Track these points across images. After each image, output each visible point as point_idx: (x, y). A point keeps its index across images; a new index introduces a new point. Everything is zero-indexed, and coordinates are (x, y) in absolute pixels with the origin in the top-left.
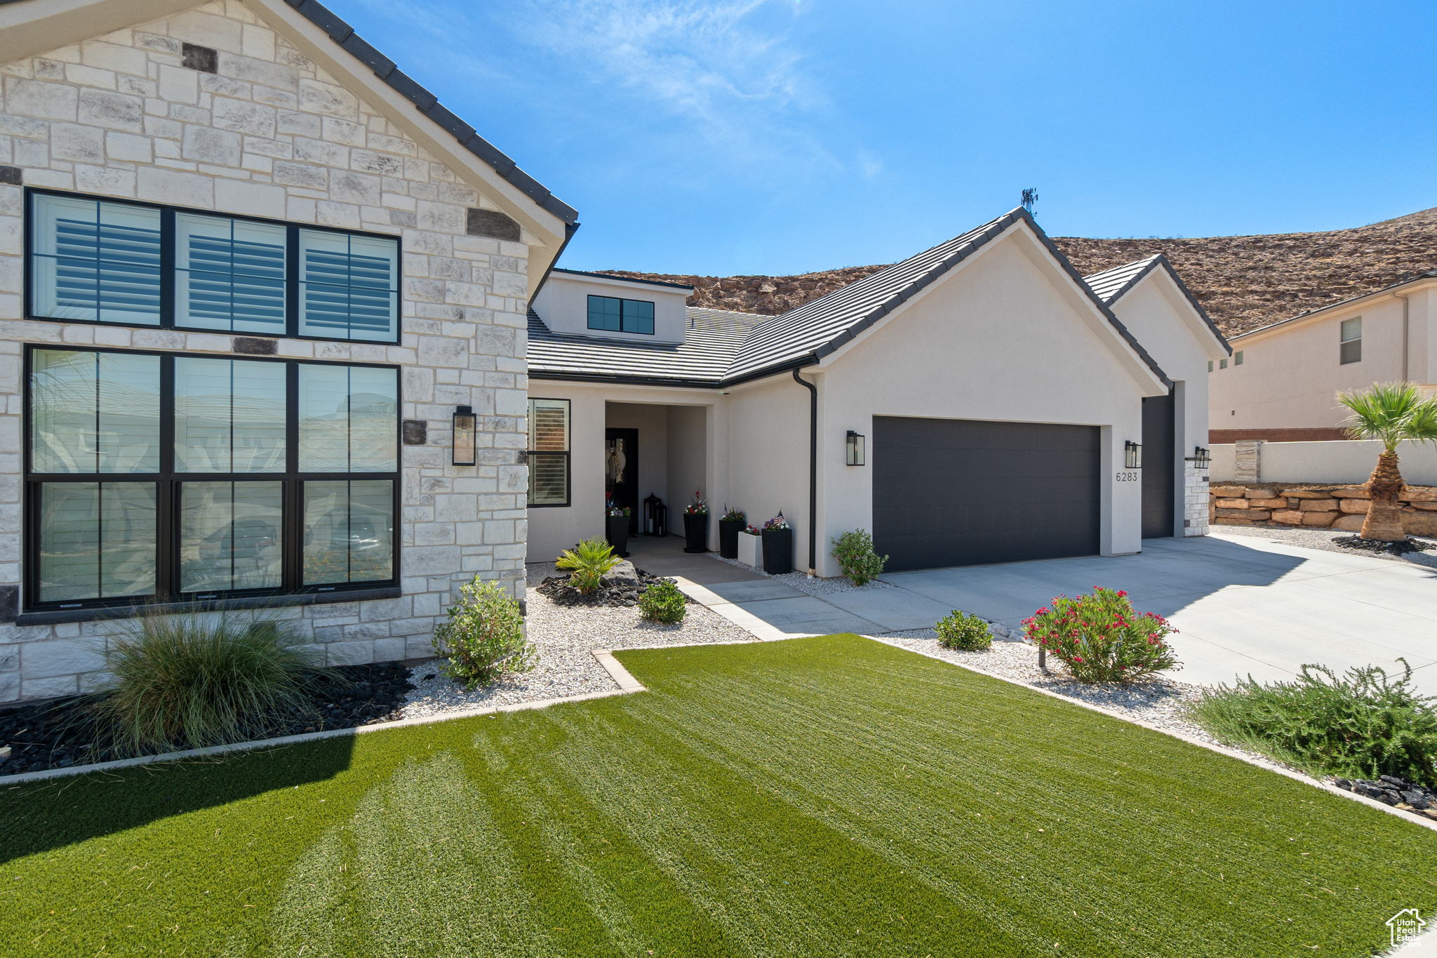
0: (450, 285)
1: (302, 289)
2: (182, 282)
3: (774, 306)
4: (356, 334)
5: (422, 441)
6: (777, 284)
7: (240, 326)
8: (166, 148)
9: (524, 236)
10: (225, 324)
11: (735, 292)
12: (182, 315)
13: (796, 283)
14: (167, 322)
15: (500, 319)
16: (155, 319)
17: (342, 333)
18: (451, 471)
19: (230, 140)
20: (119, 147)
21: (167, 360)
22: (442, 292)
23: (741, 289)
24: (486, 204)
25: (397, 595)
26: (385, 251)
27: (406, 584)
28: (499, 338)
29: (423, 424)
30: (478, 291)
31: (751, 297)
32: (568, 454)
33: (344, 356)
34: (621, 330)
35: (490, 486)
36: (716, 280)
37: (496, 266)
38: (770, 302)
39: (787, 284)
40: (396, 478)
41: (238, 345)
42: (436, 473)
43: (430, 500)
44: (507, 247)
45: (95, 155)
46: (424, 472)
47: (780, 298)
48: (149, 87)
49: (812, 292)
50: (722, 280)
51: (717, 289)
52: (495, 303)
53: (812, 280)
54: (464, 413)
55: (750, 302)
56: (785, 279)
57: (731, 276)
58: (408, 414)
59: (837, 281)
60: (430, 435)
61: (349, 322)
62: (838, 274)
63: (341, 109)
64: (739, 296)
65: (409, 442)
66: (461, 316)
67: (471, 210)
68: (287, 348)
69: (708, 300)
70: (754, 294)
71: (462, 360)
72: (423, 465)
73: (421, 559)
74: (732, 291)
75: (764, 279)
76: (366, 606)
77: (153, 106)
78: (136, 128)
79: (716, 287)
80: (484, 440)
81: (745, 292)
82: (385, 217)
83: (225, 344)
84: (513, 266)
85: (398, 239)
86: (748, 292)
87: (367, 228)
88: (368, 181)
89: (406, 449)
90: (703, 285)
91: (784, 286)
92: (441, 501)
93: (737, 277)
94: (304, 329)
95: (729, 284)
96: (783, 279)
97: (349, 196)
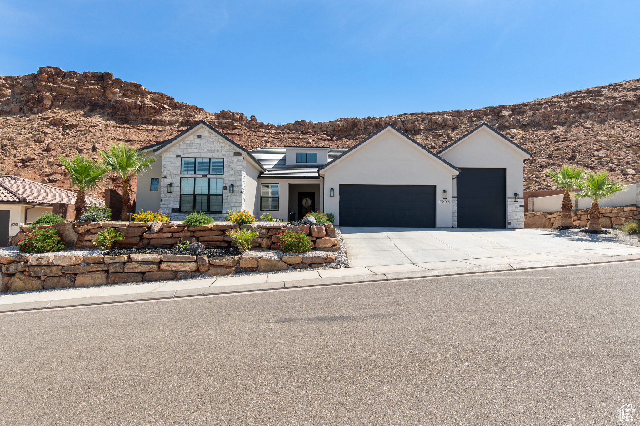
0: (231, 165)
1: (211, 167)
2: (197, 167)
3: (510, 124)
4: (218, 173)
5: (226, 190)
6: (513, 110)
7: (203, 173)
8: (195, 150)
9: (242, 155)
10: (201, 173)
11: (483, 117)
12: (197, 173)
13: (527, 108)
14: (195, 174)
15: (238, 169)
16: (193, 173)
17: (216, 173)
18: (230, 194)
19: (203, 147)
20: (191, 151)
21: (195, 178)
22: (230, 166)
23: (487, 115)
24: (236, 151)
25: (222, 213)
26: (222, 160)
27: (223, 212)
28: (238, 172)
29: (226, 187)
30: (235, 165)
31: (494, 120)
32: (278, 197)
33: (216, 177)
34: (307, 162)
35: (236, 197)
36: (471, 111)
37: (238, 161)
38: (507, 121)
39: (520, 108)
40: (222, 195)
41: (203, 176)
42: (228, 195)
43: (227, 199)
44: (240, 157)
45: (188, 152)
46: (227, 194)
47: (514, 118)
48: (194, 142)
49: (538, 112)
50: (475, 111)
51: (471, 117)
52: (238, 167)
53: (539, 104)
54: (232, 185)
55: (493, 123)
56: (519, 105)
57: (481, 108)
58: (224, 185)
59: (559, 102)
60: (227, 189)
61: (217, 171)
62: (560, 98)
63: (216, 140)
64: (486, 120)
65: (224, 190)
66: (232, 169)
67: (234, 152)
68: (209, 176)
69: (465, 124)
70: (496, 117)
71: (232, 176)
72: (226, 193)
73: (226, 208)
74: (481, 117)
75: (504, 107)
76: (218, 215)
77: (194, 145)
78: (192, 148)
79: (471, 116)
80: (235, 189)
81: (490, 117)
82: (222, 155)
83: (201, 176)
84: (240, 160)
85: (224, 158)
86: (492, 116)
87: (219, 157)
88: (220, 150)
89: (224, 191)
90: (462, 116)
91: (518, 110)
92: (229, 199)
93: (485, 108)
94: (211, 173)
95: (480, 113)
96: (517, 105)
97: (217, 153)
